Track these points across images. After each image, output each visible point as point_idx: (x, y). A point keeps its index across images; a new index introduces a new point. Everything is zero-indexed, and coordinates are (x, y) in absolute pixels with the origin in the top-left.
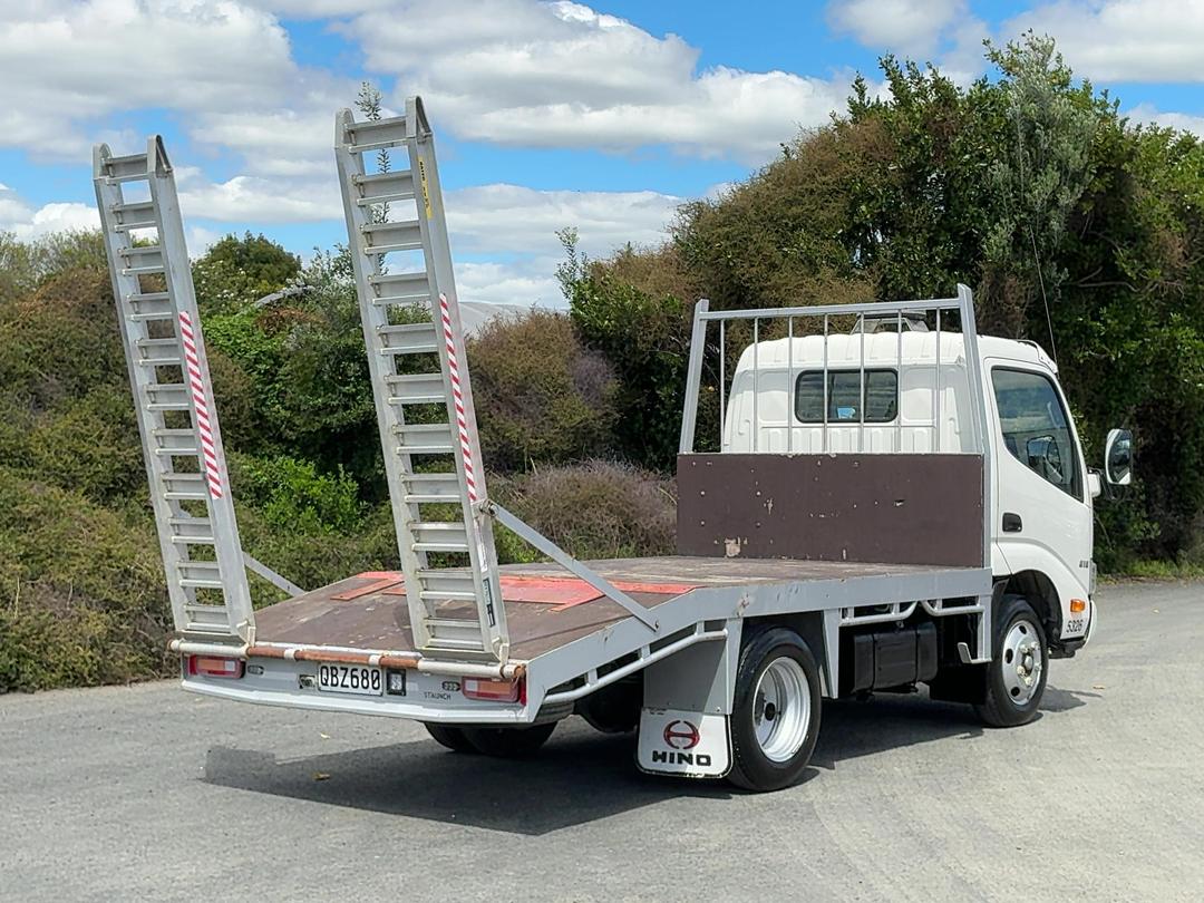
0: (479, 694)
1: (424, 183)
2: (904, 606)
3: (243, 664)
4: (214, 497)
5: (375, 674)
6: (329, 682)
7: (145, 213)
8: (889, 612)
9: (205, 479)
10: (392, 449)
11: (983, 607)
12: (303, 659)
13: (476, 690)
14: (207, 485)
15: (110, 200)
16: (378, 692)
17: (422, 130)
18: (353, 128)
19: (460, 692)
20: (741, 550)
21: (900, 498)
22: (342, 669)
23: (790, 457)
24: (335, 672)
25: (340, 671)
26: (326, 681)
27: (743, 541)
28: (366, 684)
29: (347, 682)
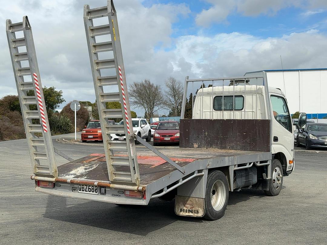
0: (130, 195)
1: (113, 29)
2: (250, 164)
3: (54, 183)
4: (45, 132)
5: (96, 188)
6: (81, 190)
7: (22, 41)
8: (246, 165)
9: (42, 126)
10: (102, 117)
11: (270, 163)
12: (73, 183)
13: (129, 194)
14: (43, 128)
15: (12, 38)
16: (97, 194)
17: (113, 11)
18: (89, 11)
19: (124, 194)
20: (198, 146)
21: (245, 132)
22: (85, 186)
23: (213, 120)
24: (83, 187)
25: (85, 187)
26: (81, 189)
27: (198, 144)
28: (93, 191)
29: (87, 190)
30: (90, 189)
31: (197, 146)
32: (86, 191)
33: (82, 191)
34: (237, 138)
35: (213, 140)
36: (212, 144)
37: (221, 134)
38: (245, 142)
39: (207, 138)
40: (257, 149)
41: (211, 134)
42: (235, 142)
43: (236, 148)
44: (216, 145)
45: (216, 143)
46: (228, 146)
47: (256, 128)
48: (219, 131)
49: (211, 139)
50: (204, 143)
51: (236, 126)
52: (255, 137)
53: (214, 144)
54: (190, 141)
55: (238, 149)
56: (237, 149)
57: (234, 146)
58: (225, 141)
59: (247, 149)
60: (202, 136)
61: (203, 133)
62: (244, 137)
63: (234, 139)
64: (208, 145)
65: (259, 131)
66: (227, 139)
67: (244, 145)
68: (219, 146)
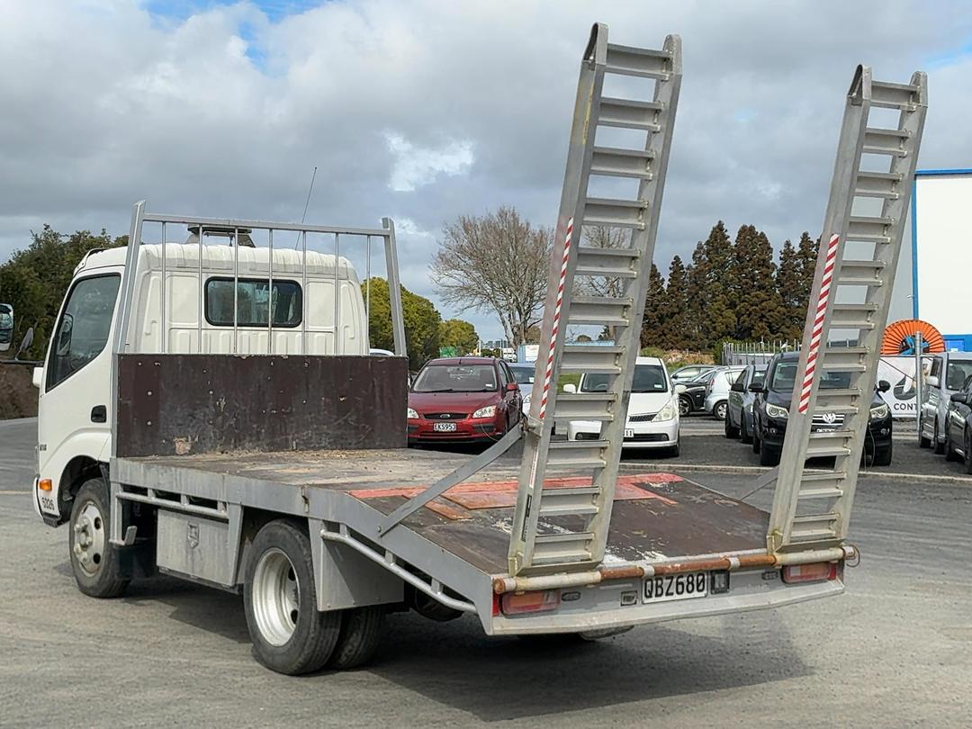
0: (802, 577)
5: (700, 578)
6: (654, 594)
13: (799, 574)
16: (702, 594)
20: (192, 447)
21: (343, 394)
22: (667, 578)
23: (244, 358)
24: (660, 582)
25: (664, 581)
26: (651, 593)
27: (193, 439)
28: (690, 588)
29: (673, 590)
30: (680, 587)
31: (188, 448)
32: (667, 594)
33: (657, 595)
34: (320, 415)
35: (246, 422)
36: (242, 437)
37: (271, 404)
38: (343, 423)
39: (225, 419)
40: (377, 443)
41: (237, 405)
42: (315, 426)
43: (317, 446)
44: (254, 439)
45: (254, 432)
46: (293, 439)
47: (373, 382)
48: (264, 392)
49: (238, 420)
50: (212, 434)
51: (319, 377)
52: (371, 408)
53: (248, 438)
54: (161, 431)
55: (324, 448)
56: (319, 449)
57: (311, 438)
58: (285, 423)
59: (350, 444)
60: (207, 410)
61: (211, 402)
62: (342, 410)
63: (313, 415)
64: (227, 442)
65: (382, 390)
66: (292, 419)
67: (339, 432)
68: (264, 443)
